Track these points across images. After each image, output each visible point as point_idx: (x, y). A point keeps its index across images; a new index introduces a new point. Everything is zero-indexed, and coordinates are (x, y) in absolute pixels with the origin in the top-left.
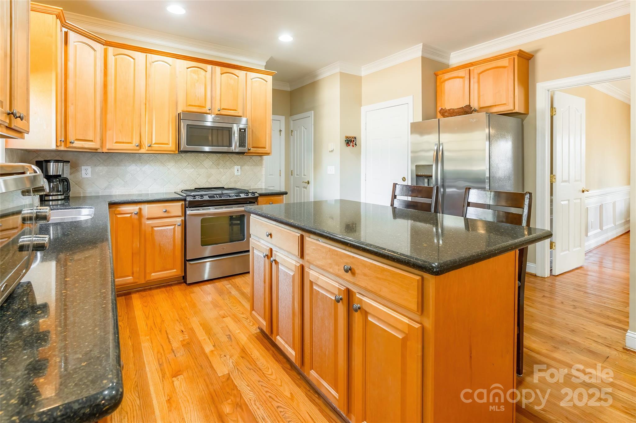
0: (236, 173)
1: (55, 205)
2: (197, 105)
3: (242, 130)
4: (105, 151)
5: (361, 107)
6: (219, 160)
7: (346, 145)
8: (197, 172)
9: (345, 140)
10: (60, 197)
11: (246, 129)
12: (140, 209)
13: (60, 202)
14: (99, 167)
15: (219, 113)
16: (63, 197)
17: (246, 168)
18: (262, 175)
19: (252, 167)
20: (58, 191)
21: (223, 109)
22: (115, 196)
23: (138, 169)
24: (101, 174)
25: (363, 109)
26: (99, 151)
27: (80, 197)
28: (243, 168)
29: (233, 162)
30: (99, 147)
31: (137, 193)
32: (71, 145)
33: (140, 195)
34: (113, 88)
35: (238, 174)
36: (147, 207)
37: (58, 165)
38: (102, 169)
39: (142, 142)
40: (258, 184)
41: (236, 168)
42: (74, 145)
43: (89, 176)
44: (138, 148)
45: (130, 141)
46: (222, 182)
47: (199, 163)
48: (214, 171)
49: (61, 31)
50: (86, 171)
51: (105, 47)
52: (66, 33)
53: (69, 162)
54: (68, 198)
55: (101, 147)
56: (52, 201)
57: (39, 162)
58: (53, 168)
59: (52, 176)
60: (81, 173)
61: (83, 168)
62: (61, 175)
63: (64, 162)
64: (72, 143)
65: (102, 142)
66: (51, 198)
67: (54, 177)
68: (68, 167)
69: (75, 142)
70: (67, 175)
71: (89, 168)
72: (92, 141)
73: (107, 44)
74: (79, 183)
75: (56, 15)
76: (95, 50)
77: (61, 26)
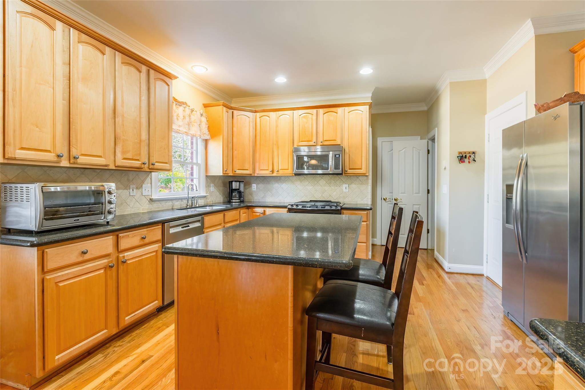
0: (344, 190)
1: (235, 205)
2: (306, 140)
3: (337, 156)
4: (256, 175)
5: (486, 116)
6: (331, 180)
7: (459, 162)
8: (315, 188)
9: (458, 157)
10: (237, 201)
11: (340, 154)
12: (264, 211)
13: (237, 203)
14: (260, 185)
15: (322, 144)
16: (239, 201)
17: (353, 186)
18: (368, 192)
19: (358, 185)
20: (236, 198)
21: (325, 141)
22: (268, 202)
23: (279, 186)
24: (261, 189)
25: (487, 117)
26: (252, 175)
27: (251, 202)
28: (350, 186)
29: (342, 181)
30: (252, 173)
31: (278, 201)
32: (235, 173)
33: (280, 203)
34: (259, 137)
35: (346, 191)
36: (268, 210)
37: (236, 183)
38: (261, 186)
39: (274, 169)
40: (364, 200)
41: (345, 186)
42: (237, 173)
43: (255, 190)
44: (271, 173)
45: (267, 169)
46: (333, 197)
47: (316, 182)
48: (327, 188)
49: (228, 112)
50: (254, 186)
51: (256, 113)
52: (233, 112)
53: (243, 182)
54: (242, 202)
55: (253, 173)
56: (234, 202)
57: (229, 182)
58: (235, 185)
59: (234, 189)
60: (252, 188)
61: (253, 185)
62: (239, 189)
63: (240, 182)
64: (236, 171)
65: (254, 170)
66: (233, 201)
67: (236, 190)
68: (242, 185)
69: (237, 171)
70: (242, 189)
71: (255, 185)
72: (247, 170)
73: (256, 112)
74: (251, 194)
75: (223, 105)
76: (249, 118)
77: (229, 109)
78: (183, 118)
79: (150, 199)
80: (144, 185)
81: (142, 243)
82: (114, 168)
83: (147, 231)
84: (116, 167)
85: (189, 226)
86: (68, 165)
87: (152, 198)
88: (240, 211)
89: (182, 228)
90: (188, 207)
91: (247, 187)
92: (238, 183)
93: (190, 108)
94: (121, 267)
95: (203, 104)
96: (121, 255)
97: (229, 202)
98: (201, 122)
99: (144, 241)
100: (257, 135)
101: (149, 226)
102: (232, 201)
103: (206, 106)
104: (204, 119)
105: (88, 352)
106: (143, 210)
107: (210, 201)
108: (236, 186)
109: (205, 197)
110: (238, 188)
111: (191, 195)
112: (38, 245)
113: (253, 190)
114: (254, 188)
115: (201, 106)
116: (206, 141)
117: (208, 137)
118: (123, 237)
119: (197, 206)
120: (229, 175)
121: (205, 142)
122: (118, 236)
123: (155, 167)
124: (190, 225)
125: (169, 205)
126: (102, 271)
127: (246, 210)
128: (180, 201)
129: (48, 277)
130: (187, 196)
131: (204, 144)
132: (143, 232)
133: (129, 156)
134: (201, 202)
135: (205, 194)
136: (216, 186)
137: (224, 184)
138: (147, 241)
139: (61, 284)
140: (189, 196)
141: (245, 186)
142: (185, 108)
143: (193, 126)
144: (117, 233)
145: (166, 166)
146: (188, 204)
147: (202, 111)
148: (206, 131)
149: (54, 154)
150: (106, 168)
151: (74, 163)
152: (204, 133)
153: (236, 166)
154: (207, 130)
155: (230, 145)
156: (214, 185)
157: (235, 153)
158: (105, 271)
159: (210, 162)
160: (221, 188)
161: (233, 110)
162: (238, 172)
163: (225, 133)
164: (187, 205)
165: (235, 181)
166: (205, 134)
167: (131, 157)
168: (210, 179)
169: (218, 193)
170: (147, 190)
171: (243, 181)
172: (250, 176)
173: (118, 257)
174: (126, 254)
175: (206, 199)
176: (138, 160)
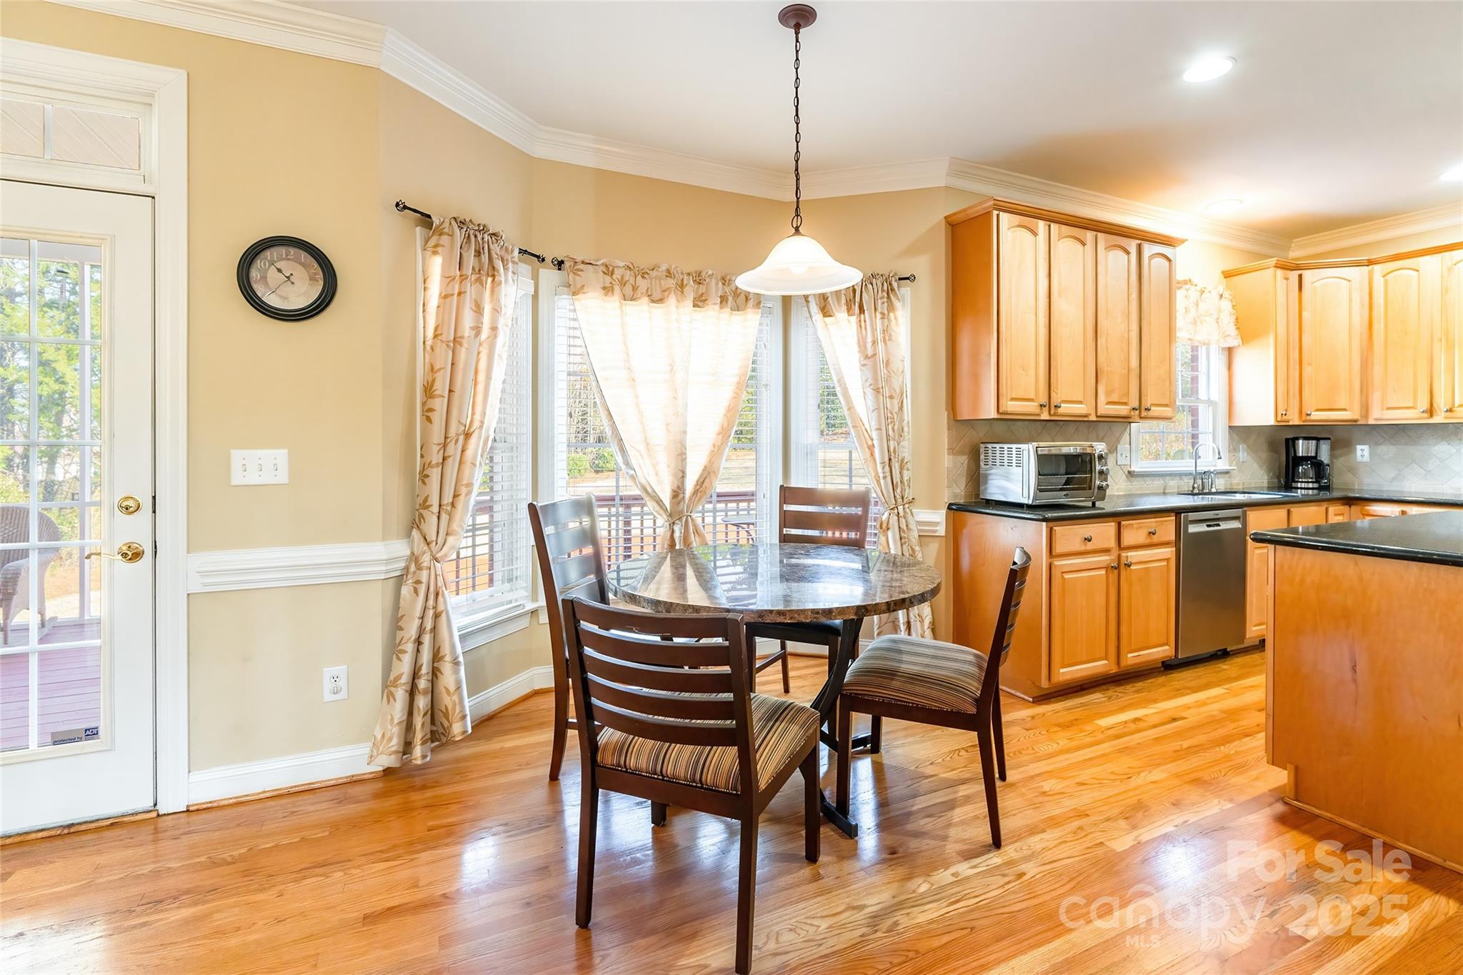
1: (1304, 494)
4: (1371, 422)
10: (1311, 485)
12: (1404, 513)
13: (1310, 492)
14: (1382, 446)
16: (1316, 485)
20: (1308, 477)
24: (1386, 456)
26: (1359, 423)
30: (1359, 417)
32: (1308, 418)
38: (1387, 447)
39: (1435, 403)
42: (1312, 417)
43: (1366, 458)
44: (1425, 414)
45: (1411, 404)
49: (1287, 279)
50: (1362, 452)
51: (1370, 267)
52: (1300, 276)
53: (1329, 439)
54: (1327, 488)
55: (1361, 417)
56: (1301, 488)
57: (1287, 440)
58: (1302, 448)
59: (1302, 457)
60: (1356, 455)
61: (1359, 447)
62: (1315, 457)
63: (1318, 439)
64: (1309, 415)
65: (1366, 409)
66: (1299, 485)
67: (1305, 459)
68: (1325, 448)
69: (1313, 413)
70: (1324, 457)
71: (1366, 448)
72: (1345, 410)
73: (1370, 263)
74: (1352, 470)
75: (1275, 267)
76: (1349, 281)
77: (1289, 272)
78: (1184, 311)
79: (1129, 472)
80: (1119, 446)
81: (1148, 541)
82: (1095, 419)
83: (1156, 522)
84: (1097, 416)
85: (1219, 525)
86: (1048, 418)
87: (1132, 469)
88: (1327, 509)
89: (1208, 526)
90: (1196, 491)
91: (1338, 452)
92: (1314, 442)
93: (1199, 288)
94: (1123, 573)
95: (1223, 272)
96: (1124, 555)
97: (1288, 486)
98: (1220, 311)
99: (1151, 538)
100: (1375, 321)
101: (1160, 515)
102: (1294, 485)
103: (1228, 275)
104: (1226, 305)
105: (1081, 685)
106: (1118, 490)
107: (1237, 481)
108: (1308, 448)
109: (1227, 472)
110: (1313, 454)
111: (1200, 469)
112: (1045, 520)
113: (1359, 459)
114: (1362, 456)
115: (1219, 276)
116: (1230, 351)
117: (1233, 342)
118: (1127, 526)
119: (1214, 490)
120: (1291, 423)
121: (1226, 353)
122: (1119, 524)
123: (1151, 414)
124: (1220, 523)
125: (1158, 484)
126: (1103, 572)
127: (1342, 507)
128: (1178, 478)
129: (1056, 563)
130: (1194, 469)
131: (1224, 358)
132: (1151, 522)
133: (1115, 398)
134: (1220, 484)
135: (1227, 467)
136: (1252, 449)
137: (1272, 446)
138: (1155, 539)
139: (1066, 576)
140: (1198, 468)
141: (1333, 448)
142: (1187, 290)
143: (1202, 323)
144: (1119, 519)
145: (1167, 411)
146: (1196, 485)
147: (1221, 289)
148: (1232, 330)
149: (1036, 404)
150: (1086, 419)
151: (1055, 414)
152: (1226, 334)
153: (1311, 402)
154: (1235, 327)
155: (1295, 355)
156: (1248, 446)
157: (1308, 371)
158: (1107, 571)
159: (1239, 396)
160: (1265, 455)
161: (1300, 272)
162: (1317, 416)
163: (1282, 329)
164: (1194, 488)
165: (1305, 438)
166: (1228, 335)
167: (1116, 400)
168: (1241, 434)
169: (1255, 466)
170: (1124, 456)
171: (1328, 436)
172: (1352, 425)
173: (1119, 556)
174: (1129, 554)
175: (1230, 477)
176: (1125, 404)
